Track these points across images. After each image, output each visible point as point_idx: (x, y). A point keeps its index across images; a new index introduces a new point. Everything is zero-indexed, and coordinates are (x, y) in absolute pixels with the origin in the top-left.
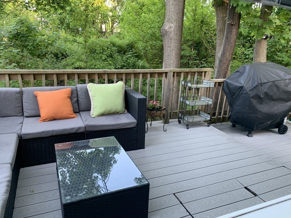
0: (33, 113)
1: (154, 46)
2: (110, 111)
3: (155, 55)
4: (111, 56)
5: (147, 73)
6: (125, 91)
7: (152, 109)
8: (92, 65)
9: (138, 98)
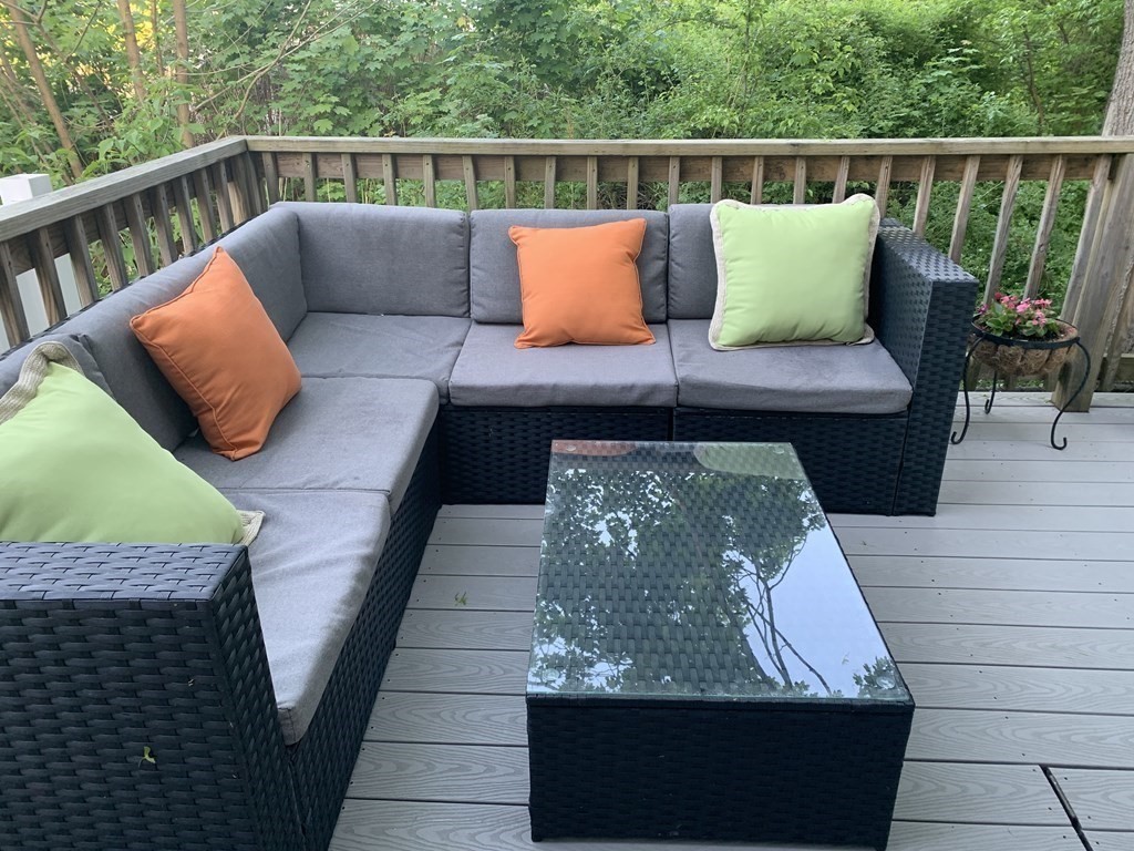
0: (499, 309)
1: (1079, 21)
2: (795, 328)
3: (1076, 68)
4: (853, 77)
5: (1007, 157)
6: (880, 242)
7: (1005, 333)
8: (765, 118)
9: (933, 277)
